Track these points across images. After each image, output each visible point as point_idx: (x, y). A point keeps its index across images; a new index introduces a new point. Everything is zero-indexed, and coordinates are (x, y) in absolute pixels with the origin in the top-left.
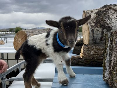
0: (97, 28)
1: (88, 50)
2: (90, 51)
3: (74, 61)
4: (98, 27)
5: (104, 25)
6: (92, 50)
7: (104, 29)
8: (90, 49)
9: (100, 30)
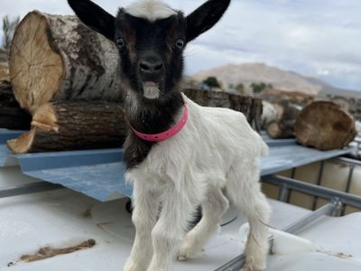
0: (81, 67)
1: (66, 114)
2: (71, 116)
3: (40, 141)
4: (83, 65)
5: (94, 63)
6: (75, 115)
7: (93, 70)
8: (71, 113)
9: (87, 70)
